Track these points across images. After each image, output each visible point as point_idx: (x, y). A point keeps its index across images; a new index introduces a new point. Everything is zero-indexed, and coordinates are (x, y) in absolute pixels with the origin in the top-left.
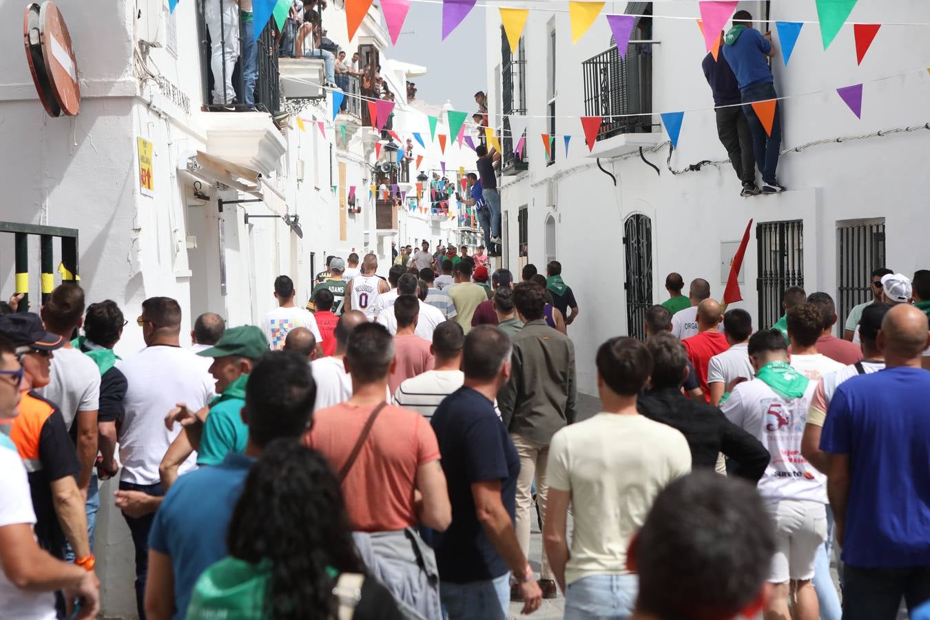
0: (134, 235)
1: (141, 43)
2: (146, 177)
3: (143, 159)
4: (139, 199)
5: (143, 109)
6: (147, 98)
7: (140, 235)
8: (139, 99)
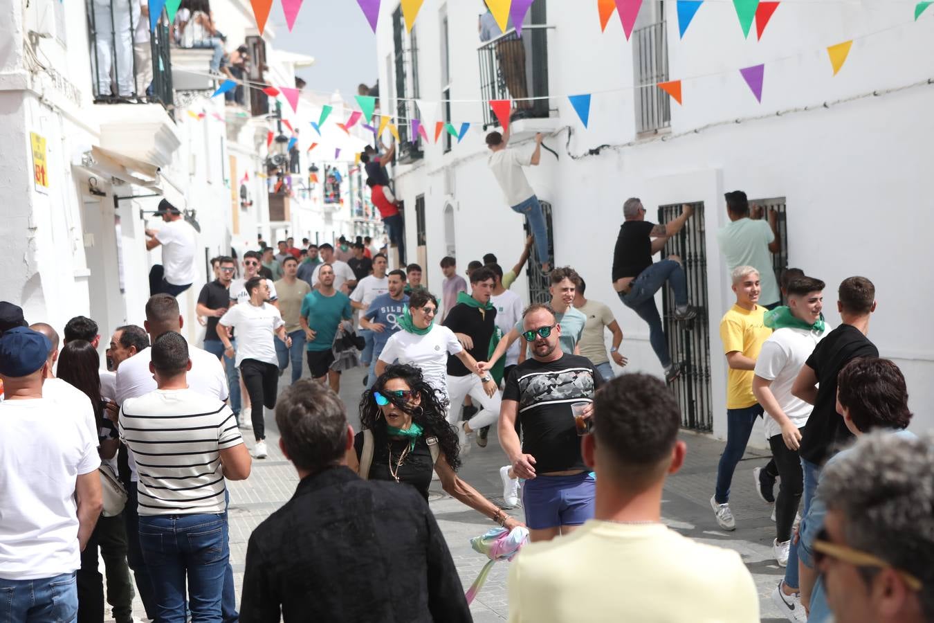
0: (29, 235)
1: (31, 34)
2: (40, 174)
3: (36, 155)
4: (34, 195)
5: (35, 102)
6: (38, 91)
7: (37, 234)
8: (31, 93)
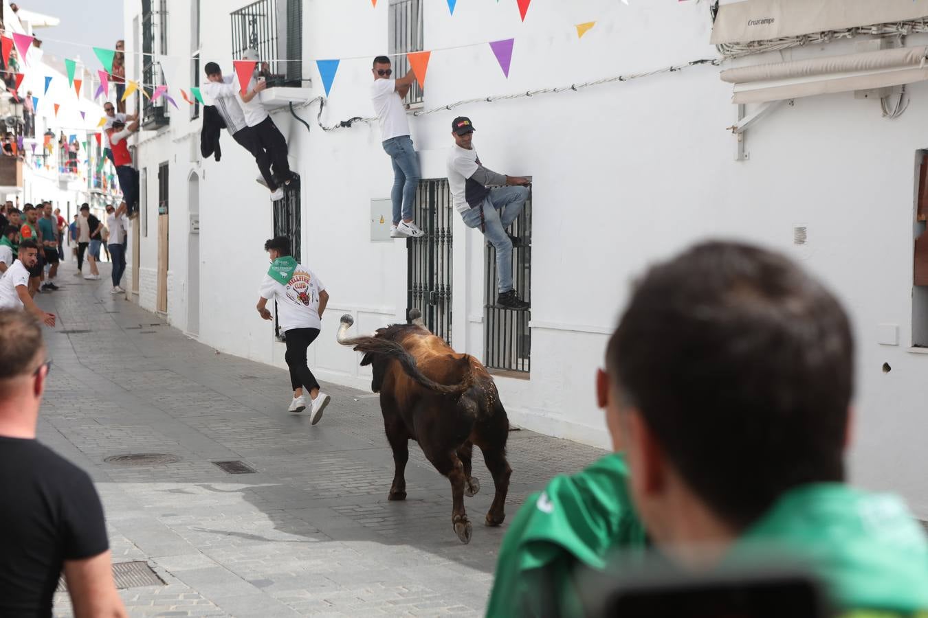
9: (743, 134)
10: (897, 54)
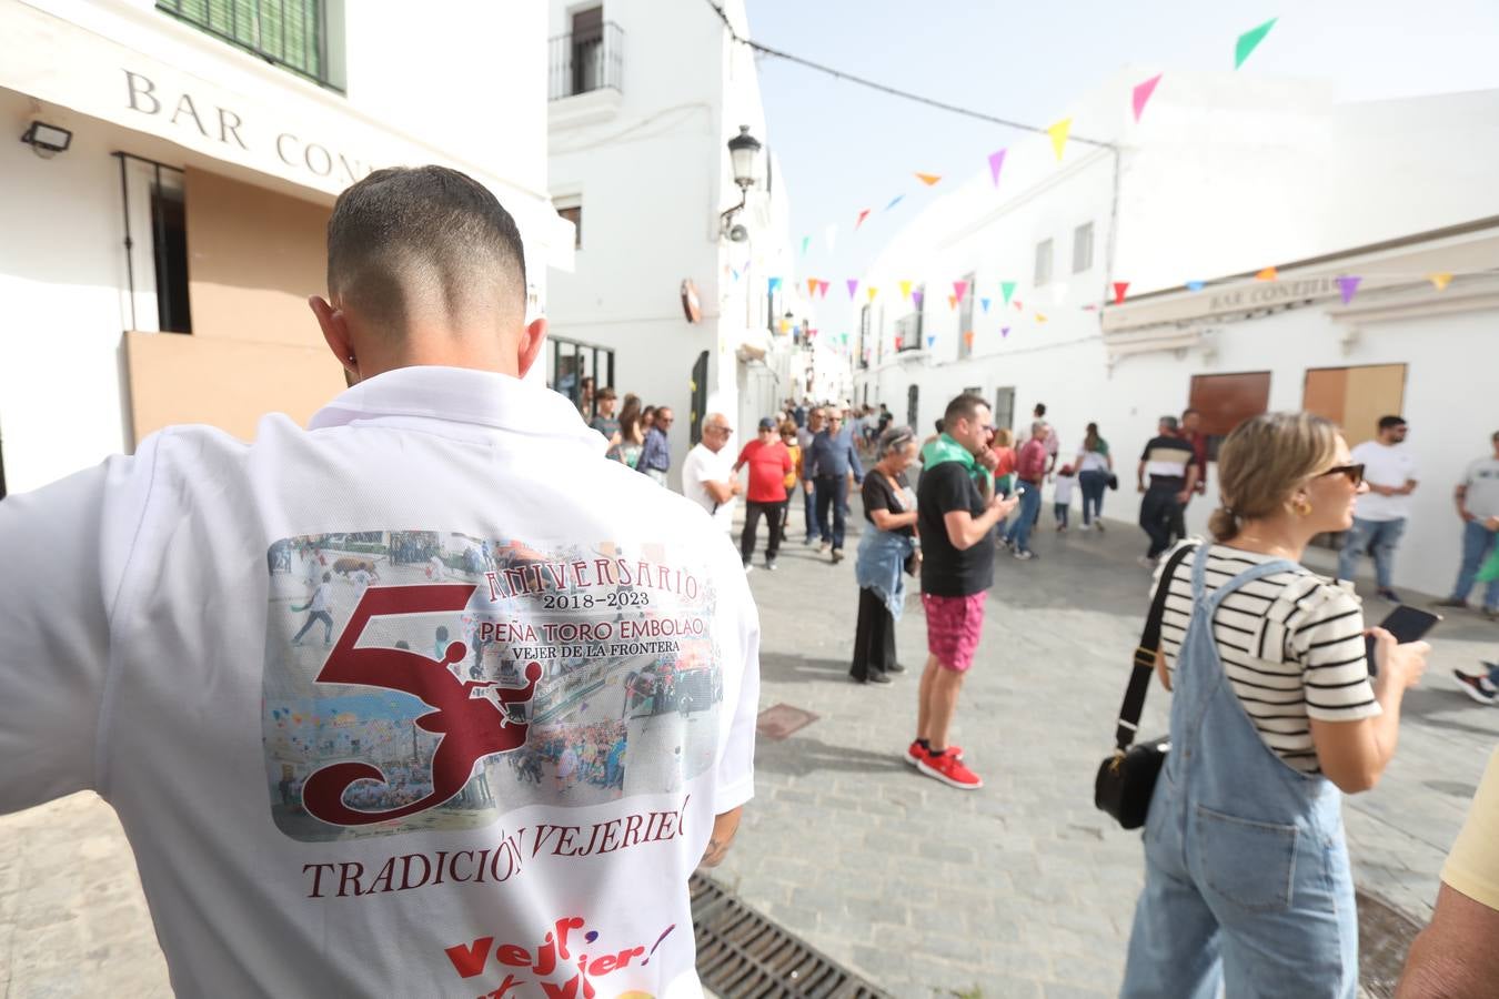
9: (1111, 367)
10: (1184, 332)
